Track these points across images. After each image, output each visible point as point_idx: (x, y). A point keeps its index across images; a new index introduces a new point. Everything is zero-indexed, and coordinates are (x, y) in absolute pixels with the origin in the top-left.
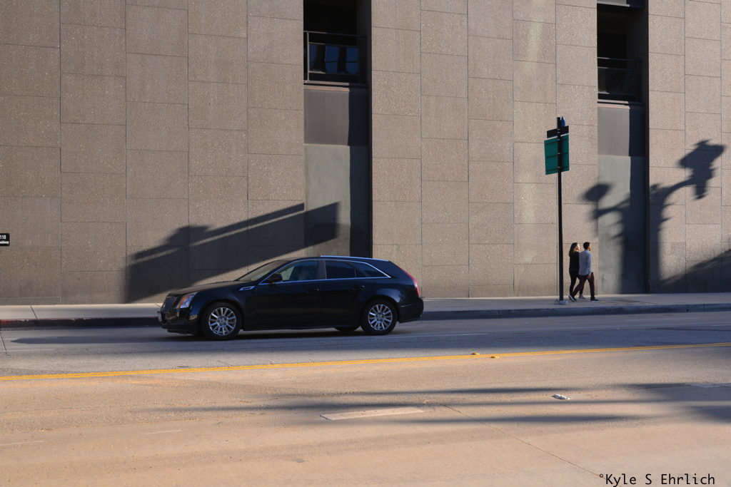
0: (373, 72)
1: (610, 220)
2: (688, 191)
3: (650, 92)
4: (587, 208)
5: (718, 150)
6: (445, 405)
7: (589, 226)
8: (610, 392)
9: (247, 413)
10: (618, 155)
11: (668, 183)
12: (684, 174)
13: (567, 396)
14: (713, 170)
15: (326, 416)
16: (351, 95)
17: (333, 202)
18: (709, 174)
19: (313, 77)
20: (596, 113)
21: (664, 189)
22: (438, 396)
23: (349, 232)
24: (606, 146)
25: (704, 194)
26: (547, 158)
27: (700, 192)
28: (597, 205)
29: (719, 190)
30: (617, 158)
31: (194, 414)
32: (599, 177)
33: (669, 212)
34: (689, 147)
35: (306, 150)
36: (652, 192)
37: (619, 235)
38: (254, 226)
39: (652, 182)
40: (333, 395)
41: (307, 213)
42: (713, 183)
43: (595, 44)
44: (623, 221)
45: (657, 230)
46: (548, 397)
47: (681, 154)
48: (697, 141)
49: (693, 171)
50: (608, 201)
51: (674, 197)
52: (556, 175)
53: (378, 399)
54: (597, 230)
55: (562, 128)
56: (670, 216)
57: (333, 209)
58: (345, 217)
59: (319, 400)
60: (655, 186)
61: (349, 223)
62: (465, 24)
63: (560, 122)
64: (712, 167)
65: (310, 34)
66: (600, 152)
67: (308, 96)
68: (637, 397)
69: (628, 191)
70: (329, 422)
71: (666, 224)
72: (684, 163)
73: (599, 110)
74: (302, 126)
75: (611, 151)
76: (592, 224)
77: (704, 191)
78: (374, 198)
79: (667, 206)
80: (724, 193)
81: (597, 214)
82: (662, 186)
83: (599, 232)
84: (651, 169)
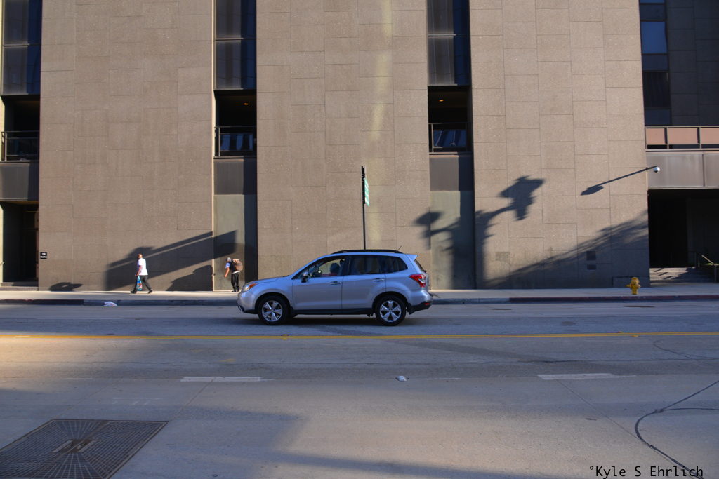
0: (258, 148)
1: (442, 237)
2: (510, 215)
3: (475, 144)
4: (420, 229)
5: (538, 183)
7: (421, 241)
10: (449, 190)
11: (490, 209)
12: (506, 202)
14: (532, 198)
17: (233, 230)
18: (530, 201)
20: (428, 162)
21: (487, 214)
23: (244, 248)
24: (437, 183)
27: (521, 214)
28: (430, 227)
29: (540, 212)
30: (449, 193)
32: (429, 208)
33: (491, 231)
34: (510, 182)
35: (216, 199)
36: (477, 217)
37: (447, 249)
38: (181, 246)
39: (477, 209)
41: (216, 238)
42: (533, 208)
43: (427, 114)
44: (453, 238)
45: (482, 244)
47: (504, 187)
48: (517, 178)
49: (515, 200)
50: (439, 224)
56: (494, 232)
57: (232, 235)
58: (240, 239)
60: (479, 212)
61: (244, 242)
64: (533, 196)
65: (221, 128)
69: (459, 215)
71: (490, 239)
72: (505, 194)
73: (431, 160)
74: (213, 184)
75: (443, 188)
76: (426, 240)
77: (525, 214)
78: (259, 226)
79: (491, 225)
80: (544, 214)
81: (429, 234)
82: (486, 212)
83: (432, 246)
84: (476, 199)
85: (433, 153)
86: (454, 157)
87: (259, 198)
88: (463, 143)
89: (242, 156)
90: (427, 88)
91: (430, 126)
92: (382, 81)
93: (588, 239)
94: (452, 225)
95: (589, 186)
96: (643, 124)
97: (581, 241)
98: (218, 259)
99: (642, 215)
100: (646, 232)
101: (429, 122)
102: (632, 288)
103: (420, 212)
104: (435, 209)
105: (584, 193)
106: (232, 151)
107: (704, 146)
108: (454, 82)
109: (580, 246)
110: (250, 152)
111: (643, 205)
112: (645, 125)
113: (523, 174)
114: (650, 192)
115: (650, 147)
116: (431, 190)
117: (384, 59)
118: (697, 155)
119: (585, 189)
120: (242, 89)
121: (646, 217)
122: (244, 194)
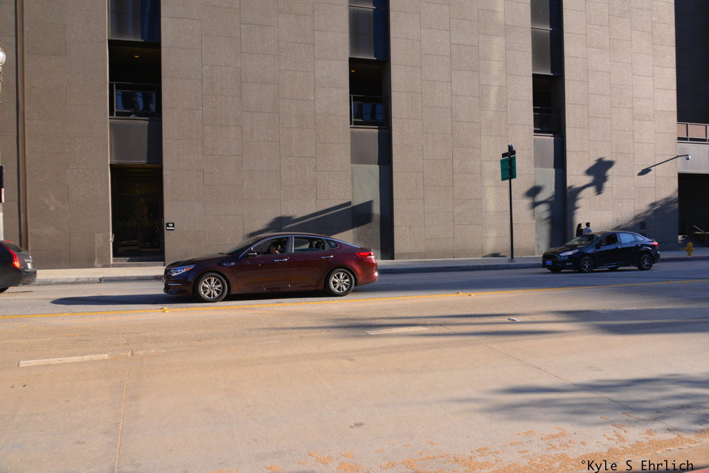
0: (393, 120)
1: (543, 208)
2: (591, 190)
3: (567, 129)
4: (528, 201)
5: (610, 164)
6: (441, 325)
7: (529, 213)
8: (544, 316)
9: (319, 330)
10: (547, 167)
11: (578, 185)
12: (589, 179)
13: (517, 319)
14: (607, 176)
15: (367, 332)
16: (379, 133)
17: (369, 200)
18: (604, 179)
19: (356, 123)
20: (533, 142)
21: (576, 189)
22: (437, 319)
23: (379, 218)
24: (539, 162)
26: (502, 170)
27: (599, 191)
28: (534, 199)
29: (611, 188)
30: (546, 170)
31: (286, 331)
32: (535, 182)
33: (579, 203)
34: (592, 163)
35: (352, 168)
36: (569, 191)
37: (548, 218)
38: (320, 216)
39: (569, 184)
40: (371, 319)
41: (353, 207)
42: (607, 185)
43: (532, 99)
44: (551, 209)
45: (572, 214)
46: (505, 319)
47: (587, 166)
48: (597, 158)
49: (595, 177)
50: (541, 197)
51: (583, 194)
52: (508, 181)
53: (399, 322)
54: (534, 215)
55: (511, 151)
57: (369, 204)
58: (376, 209)
59: (362, 322)
60: (570, 187)
61: (379, 213)
62: (450, 88)
63: (510, 148)
65: (354, 97)
66: (535, 166)
67: (353, 136)
68: (561, 319)
69: (554, 190)
70: (369, 336)
71: (578, 211)
72: (589, 172)
73: (535, 140)
74: (350, 154)
75: (543, 165)
76: (532, 210)
77: (602, 190)
78: (394, 197)
79: (580, 199)
80: (614, 191)
81: (534, 205)
82: (575, 187)
86: (549, 139)
87: (394, 169)
89: (377, 127)
90: (531, 75)
92: (496, 66)
93: (641, 212)
94: (550, 198)
95: (643, 169)
96: (676, 120)
97: (637, 213)
98: (356, 229)
99: (675, 193)
100: (677, 205)
102: (688, 251)
103: (529, 186)
104: (539, 183)
105: (640, 174)
108: (550, 71)
109: (636, 218)
111: (674, 184)
112: (678, 121)
113: (601, 156)
114: (680, 175)
115: (679, 139)
118: (705, 147)
119: (640, 171)
120: (375, 59)
121: (677, 194)
122: (378, 164)
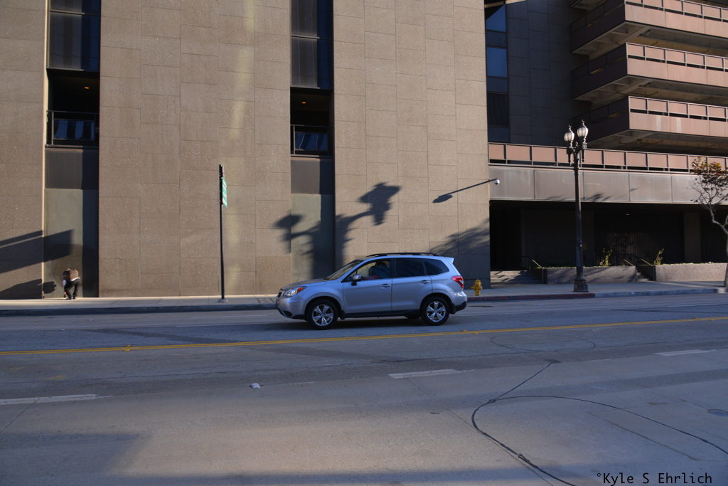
0: (101, 138)
1: (303, 240)
2: (368, 220)
3: (336, 149)
4: (280, 233)
5: (395, 190)
7: (283, 245)
10: (310, 193)
11: (350, 214)
12: (365, 207)
14: (389, 204)
17: (69, 229)
18: (387, 207)
19: (56, 142)
20: (289, 163)
21: (347, 218)
23: (81, 250)
24: (299, 185)
25: (383, 221)
27: (379, 219)
28: (290, 230)
29: (397, 217)
30: (311, 196)
32: (290, 211)
33: (350, 235)
34: (368, 188)
35: (48, 193)
36: (337, 221)
37: (308, 252)
39: (337, 213)
41: (47, 238)
42: (390, 214)
43: (289, 115)
44: (314, 242)
45: (342, 247)
48: (375, 184)
49: (373, 205)
50: (300, 227)
54: (289, 249)
56: (352, 237)
57: (68, 234)
58: (78, 239)
60: (339, 216)
61: (81, 243)
62: (178, 103)
64: (389, 202)
65: (54, 112)
69: (319, 219)
71: (350, 243)
72: (364, 199)
73: (292, 162)
76: (287, 243)
77: (382, 219)
78: (100, 226)
79: (350, 230)
80: (400, 220)
81: (289, 237)
82: (346, 216)
83: (292, 250)
84: (336, 203)
85: (294, 155)
86: (315, 160)
87: (101, 195)
88: (324, 147)
89: (81, 147)
90: (289, 88)
91: (292, 128)
92: (243, 77)
93: (438, 244)
94: (313, 228)
95: (440, 195)
96: (487, 140)
97: (432, 246)
98: (50, 262)
99: (485, 223)
100: (487, 239)
101: (291, 123)
102: (475, 290)
103: (280, 215)
104: (295, 212)
105: (436, 201)
106: (70, 140)
107: (535, 163)
108: (316, 85)
110: (91, 142)
111: (485, 213)
112: (489, 141)
113: (382, 180)
114: (491, 202)
115: (492, 161)
116: (292, 192)
117: (245, 55)
118: (529, 170)
119: (437, 198)
120: (82, 70)
121: (488, 225)
122: (82, 188)
